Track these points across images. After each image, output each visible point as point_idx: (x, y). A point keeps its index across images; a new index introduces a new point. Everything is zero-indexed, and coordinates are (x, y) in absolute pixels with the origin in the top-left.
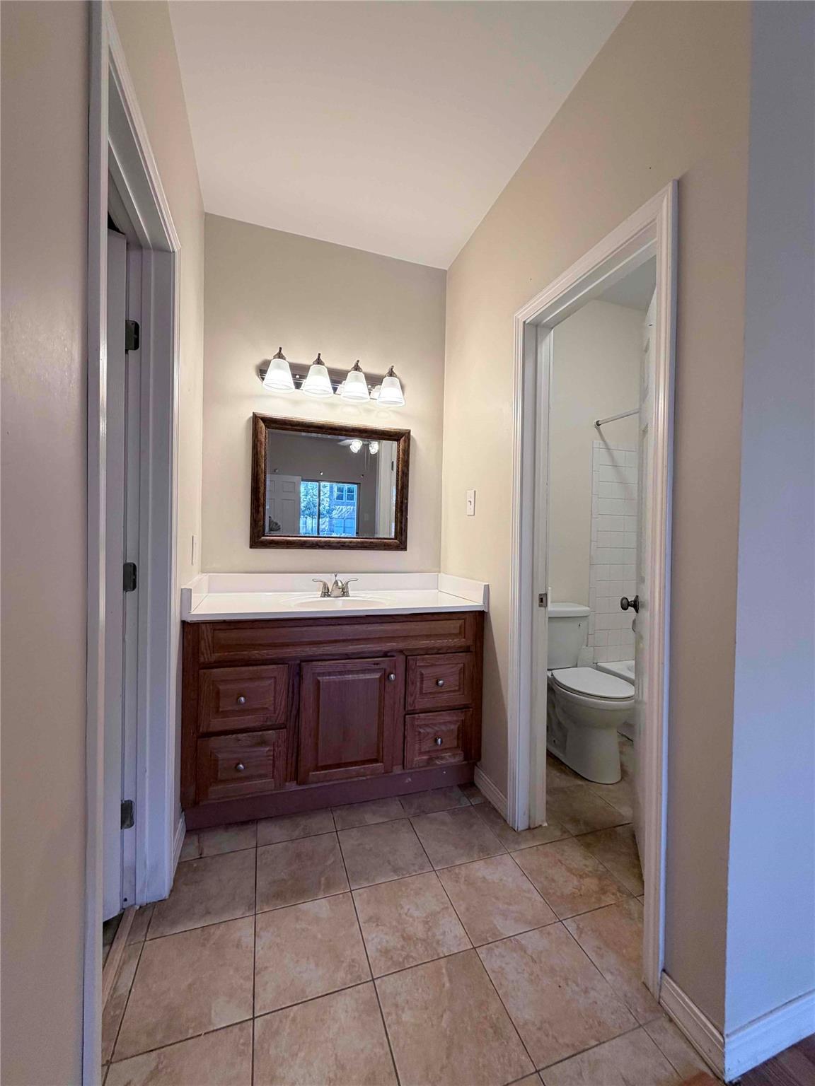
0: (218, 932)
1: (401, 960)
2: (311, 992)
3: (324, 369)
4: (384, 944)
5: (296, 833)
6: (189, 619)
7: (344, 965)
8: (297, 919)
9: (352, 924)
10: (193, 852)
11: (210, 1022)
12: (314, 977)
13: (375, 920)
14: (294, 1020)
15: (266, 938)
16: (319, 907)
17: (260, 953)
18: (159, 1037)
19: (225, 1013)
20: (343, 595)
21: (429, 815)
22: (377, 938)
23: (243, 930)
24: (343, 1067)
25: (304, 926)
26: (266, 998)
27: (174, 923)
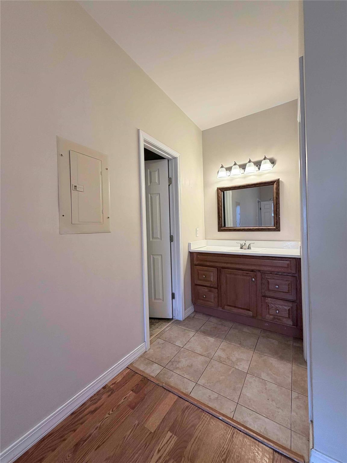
0: (187, 331)
1: (222, 360)
2: (196, 351)
3: (237, 166)
4: (221, 355)
5: (220, 323)
6: (191, 251)
7: (207, 352)
8: (204, 339)
9: (217, 347)
10: (193, 315)
11: (175, 343)
12: (199, 350)
13: (224, 350)
14: (189, 353)
15: (195, 338)
16: (212, 340)
17: (192, 339)
18: (167, 339)
19: (178, 343)
20: (248, 249)
21: (269, 339)
22: (220, 353)
23: (192, 334)
24: (192, 366)
25: (205, 341)
26: (187, 347)
27: (180, 325)
